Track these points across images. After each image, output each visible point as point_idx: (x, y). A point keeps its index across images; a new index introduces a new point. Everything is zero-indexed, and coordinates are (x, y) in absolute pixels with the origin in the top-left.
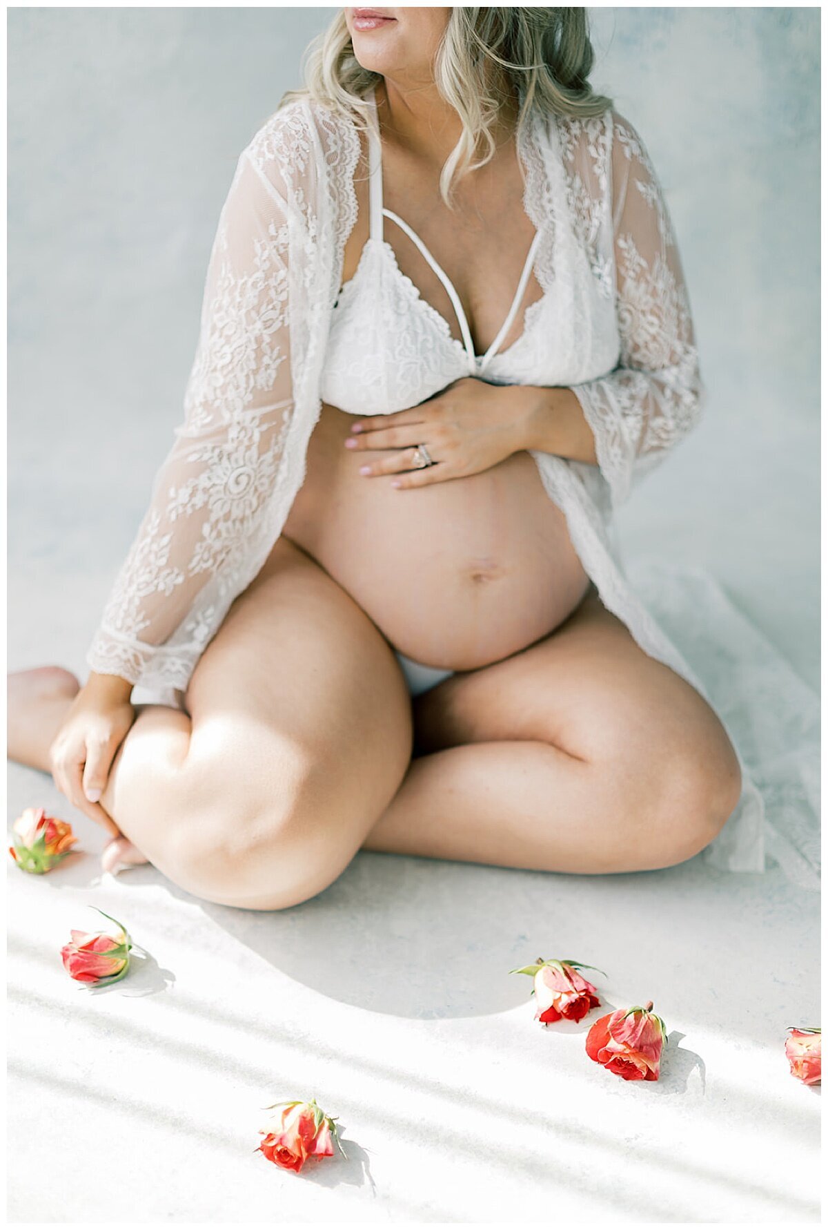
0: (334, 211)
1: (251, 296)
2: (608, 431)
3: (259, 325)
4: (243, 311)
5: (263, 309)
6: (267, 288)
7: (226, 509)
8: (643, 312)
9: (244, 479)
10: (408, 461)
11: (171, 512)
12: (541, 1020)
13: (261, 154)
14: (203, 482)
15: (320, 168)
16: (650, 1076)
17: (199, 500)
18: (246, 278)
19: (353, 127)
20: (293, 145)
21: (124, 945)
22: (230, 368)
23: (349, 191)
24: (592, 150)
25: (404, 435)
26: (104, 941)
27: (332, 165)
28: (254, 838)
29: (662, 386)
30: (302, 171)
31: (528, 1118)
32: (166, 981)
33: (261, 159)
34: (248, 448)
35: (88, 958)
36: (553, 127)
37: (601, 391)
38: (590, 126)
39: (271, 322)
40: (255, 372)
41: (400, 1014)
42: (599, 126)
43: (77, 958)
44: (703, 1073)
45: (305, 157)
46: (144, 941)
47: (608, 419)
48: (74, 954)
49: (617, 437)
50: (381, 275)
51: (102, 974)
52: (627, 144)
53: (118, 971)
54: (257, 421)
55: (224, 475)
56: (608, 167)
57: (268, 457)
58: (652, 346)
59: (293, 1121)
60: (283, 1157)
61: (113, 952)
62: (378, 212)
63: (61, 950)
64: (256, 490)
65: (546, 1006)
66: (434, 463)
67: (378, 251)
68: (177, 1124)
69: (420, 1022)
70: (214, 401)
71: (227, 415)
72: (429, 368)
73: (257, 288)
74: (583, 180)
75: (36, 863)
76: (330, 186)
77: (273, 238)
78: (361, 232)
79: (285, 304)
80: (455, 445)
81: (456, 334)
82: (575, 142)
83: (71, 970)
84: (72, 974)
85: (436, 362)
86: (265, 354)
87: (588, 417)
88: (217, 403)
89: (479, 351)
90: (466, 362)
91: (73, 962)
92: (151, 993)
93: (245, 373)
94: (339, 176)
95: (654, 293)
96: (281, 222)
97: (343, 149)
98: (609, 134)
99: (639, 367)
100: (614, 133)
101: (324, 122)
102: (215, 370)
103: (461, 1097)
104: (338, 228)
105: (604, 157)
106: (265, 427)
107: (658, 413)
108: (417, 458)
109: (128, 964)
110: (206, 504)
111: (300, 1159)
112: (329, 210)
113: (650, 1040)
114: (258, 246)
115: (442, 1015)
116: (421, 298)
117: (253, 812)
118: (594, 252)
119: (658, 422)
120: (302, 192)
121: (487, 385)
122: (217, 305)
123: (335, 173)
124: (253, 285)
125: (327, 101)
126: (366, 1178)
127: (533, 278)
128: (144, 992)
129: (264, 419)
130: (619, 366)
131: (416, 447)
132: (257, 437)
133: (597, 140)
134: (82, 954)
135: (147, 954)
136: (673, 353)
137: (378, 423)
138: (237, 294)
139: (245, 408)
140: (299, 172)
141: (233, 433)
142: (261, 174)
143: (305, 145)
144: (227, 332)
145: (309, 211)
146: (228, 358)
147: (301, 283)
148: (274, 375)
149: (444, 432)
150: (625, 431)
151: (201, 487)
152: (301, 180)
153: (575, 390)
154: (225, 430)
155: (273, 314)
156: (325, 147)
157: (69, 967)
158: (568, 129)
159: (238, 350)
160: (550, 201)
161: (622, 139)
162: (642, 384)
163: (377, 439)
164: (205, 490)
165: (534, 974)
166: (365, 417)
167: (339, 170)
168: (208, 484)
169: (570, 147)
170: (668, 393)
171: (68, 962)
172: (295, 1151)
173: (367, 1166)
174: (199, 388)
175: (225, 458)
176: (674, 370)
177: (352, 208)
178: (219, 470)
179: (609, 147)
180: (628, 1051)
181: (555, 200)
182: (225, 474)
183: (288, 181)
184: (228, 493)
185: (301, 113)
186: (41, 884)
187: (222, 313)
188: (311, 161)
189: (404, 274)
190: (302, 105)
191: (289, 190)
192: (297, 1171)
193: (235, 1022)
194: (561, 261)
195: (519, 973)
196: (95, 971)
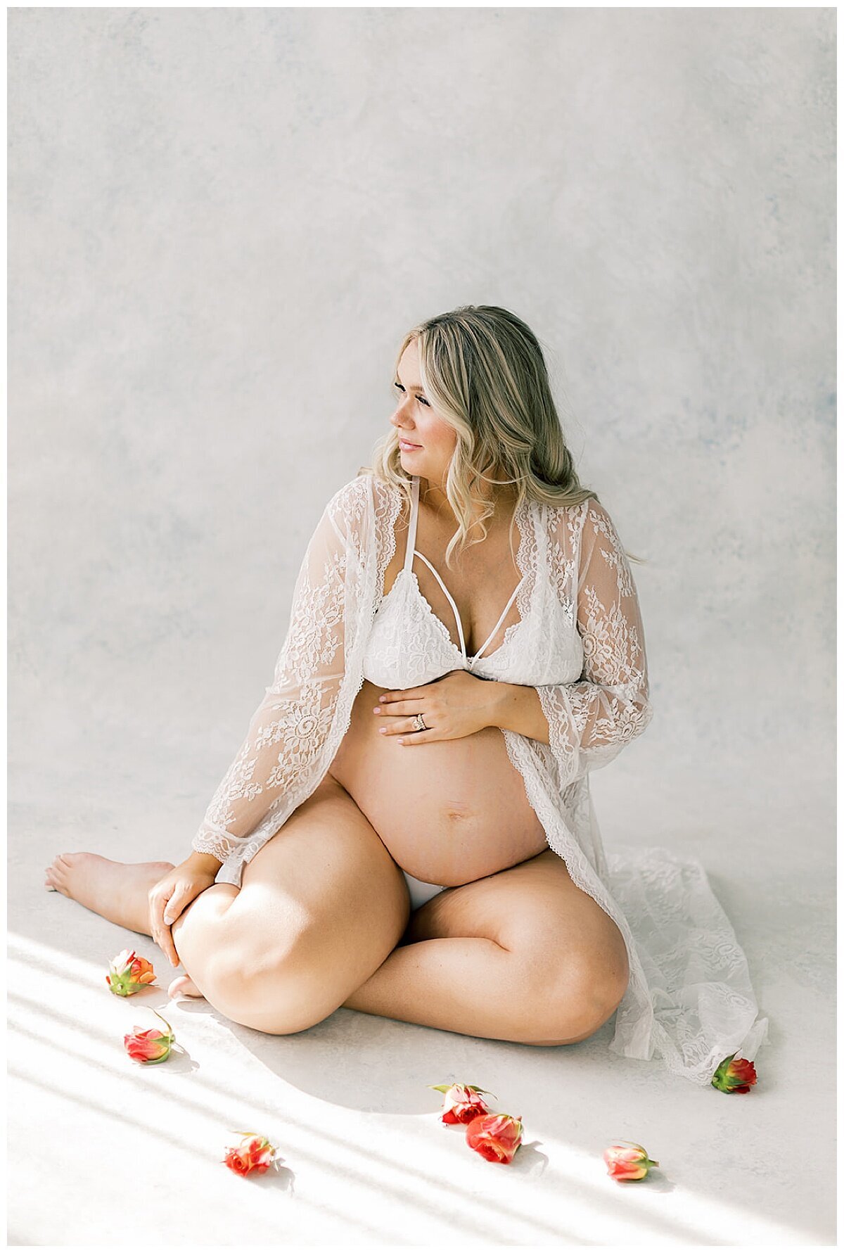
0: (378, 547)
1: (320, 601)
2: (560, 723)
3: (324, 620)
4: (315, 610)
5: (327, 611)
6: (331, 596)
7: (296, 744)
8: (601, 643)
9: (310, 725)
10: (409, 725)
11: (257, 743)
12: (444, 1121)
13: (334, 507)
14: (282, 725)
15: (371, 520)
16: (505, 1160)
17: (277, 737)
18: (317, 589)
19: (399, 497)
20: (355, 502)
21: (167, 1037)
22: (304, 647)
23: (390, 535)
24: (570, 525)
25: (410, 707)
26: (154, 1033)
27: (380, 517)
28: (262, 966)
29: (610, 697)
30: (359, 519)
31: (412, 1172)
32: (193, 1067)
33: (334, 511)
34: (314, 704)
35: (141, 1043)
36: (545, 508)
37: (558, 692)
38: (571, 510)
39: (332, 619)
40: (320, 652)
41: (347, 1106)
42: (578, 510)
43: (134, 1041)
44: (545, 1165)
45: (361, 511)
46: (183, 1041)
47: (561, 714)
48: (133, 1039)
49: (566, 728)
50: (407, 594)
51: (150, 1056)
52: (597, 524)
53: (159, 1056)
54: (320, 686)
55: (295, 720)
56: (579, 539)
57: (328, 710)
58: (606, 666)
59: (248, 1143)
60: (236, 1164)
61: (158, 1040)
62: (411, 551)
63: (124, 1035)
64: (317, 733)
65: (447, 1109)
66: (427, 729)
67: (407, 578)
68: (175, 1142)
69: (358, 1113)
70: (292, 670)
71: (300, 680)
72: (431, 660)
73: (324, 595)
74: (561, 546)
75: (122, 987)
76: (376, 530)
77: (336, 563)
78: (397, 563)
79: (342, 607)
80: (442, 716)
81: (455, 640)
82: (559, 521)
83: (129, 1048)
84: (129, 1052)
85: (437, 657)
86: (328, 640)
87: (544, 709)
88: (294, 671)
89: (471, 652)
90: (461, 660)
91: (131, 1043)
92: (180, 1073)
93: (313, 652)
94: (384, 525)
95: (609, 629)
96: (342, 553)
97: (390, 507)
98: (584, 516)
99: (598, 681)
100: (588, 515)
101: (379, 488)
102: (293, 649)
103: (371, 1155)
104: (380, 559)
105: (577, 531)
106: (325, 690)
107: (602, 715)
108: (416, 723)
109: (169, 1051)
110: (282, 739)
111: (247, 1168)
112: (374, 546)
113: (509, 1135)
114: (327, 568)
115: (376, 1110)
116: (432, 612)
117: (264, 948)
118: (562, 595)
119: (603, 721)
120: (357, 533)
121: (475, 678)
122: (298, 606)
123: (381, 523)
124: (322, 593)
125: (384, 479)
126: (289, 1187)
127: (514, 606)
128: (175, 1071)
129: (325, 684)
130: (582, 679)
131: (417, 716)
132: (319, 697)
133: (574, 519)
134: (138, 1040)
135: (184, 1051)
136: (623, 674)
137: (396, 696)
138: (312, 599)
139: (312, 676)
140: (357, 520)
141: (303, 694)
142: (332, 520)
143: (363, 503)
144: (303, 624)
145: (361, 546)
146: (304, 641)
147: (352, 593)
148: (333, 654)
149: (436, 706)
150: (574, 724)
151: (279, 728)
152: (356, 526)
153: (538, 689)
154: (298, 691)
155: (334, 614)
156: (376, 505)
157: (127, 1047)
158: (556, 511)
159: (310, 636)
160: (535, 558)
161: (592, 519)
162: (593, 692)
163: (393, 708)
164: (282, 731)
165: (444, 1092)
166: (388, 691)
167: (385, 520)
168: (285, 726)
169: (555, 523)
170: (614, 701)
171: (128, 1044)
172: (244, 1161)
173: (292, 1181)
174: (283, 662)
175: (297, 710)
176: (622, 686)
177: (392, 546)
178: (293, 717)
179: (582, 526)
180: (490, 1138)
181: (538, 557)
182: (297, 720)
183: (348, 526)
184: (297, 733)
185: (365, 482)
186: (125, 1003)
187: (302, 611)
188: (365, 513)
189: (422, 595)
190: (367, 477)
191: (349, 531)
192: (244, 1175)
193: (232, 1095)
194: (536, 600)
195: (436, 1089)
196: (146, 1053)
